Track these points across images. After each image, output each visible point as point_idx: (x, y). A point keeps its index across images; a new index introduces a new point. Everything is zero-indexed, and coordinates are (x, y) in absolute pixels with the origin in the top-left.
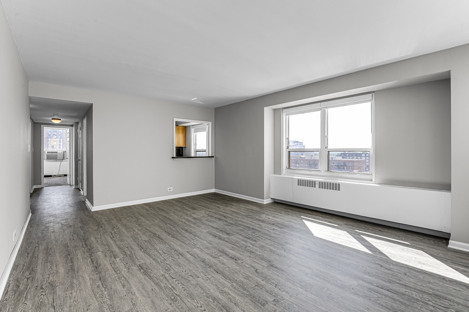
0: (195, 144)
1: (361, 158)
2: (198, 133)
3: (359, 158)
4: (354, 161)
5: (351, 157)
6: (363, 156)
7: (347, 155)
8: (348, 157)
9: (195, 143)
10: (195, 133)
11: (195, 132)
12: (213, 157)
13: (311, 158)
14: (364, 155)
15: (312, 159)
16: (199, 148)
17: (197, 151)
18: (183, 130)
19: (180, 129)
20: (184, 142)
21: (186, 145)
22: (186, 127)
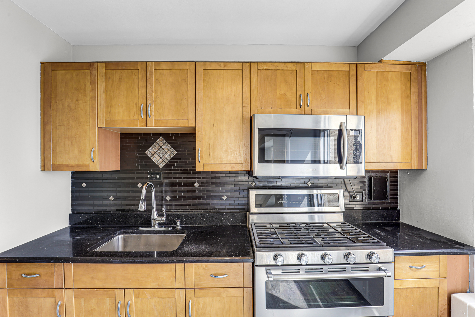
18: (409, 85)
19: (390, 76)
20: (415, 144)
21: (427, 159)
22: (423, 67)
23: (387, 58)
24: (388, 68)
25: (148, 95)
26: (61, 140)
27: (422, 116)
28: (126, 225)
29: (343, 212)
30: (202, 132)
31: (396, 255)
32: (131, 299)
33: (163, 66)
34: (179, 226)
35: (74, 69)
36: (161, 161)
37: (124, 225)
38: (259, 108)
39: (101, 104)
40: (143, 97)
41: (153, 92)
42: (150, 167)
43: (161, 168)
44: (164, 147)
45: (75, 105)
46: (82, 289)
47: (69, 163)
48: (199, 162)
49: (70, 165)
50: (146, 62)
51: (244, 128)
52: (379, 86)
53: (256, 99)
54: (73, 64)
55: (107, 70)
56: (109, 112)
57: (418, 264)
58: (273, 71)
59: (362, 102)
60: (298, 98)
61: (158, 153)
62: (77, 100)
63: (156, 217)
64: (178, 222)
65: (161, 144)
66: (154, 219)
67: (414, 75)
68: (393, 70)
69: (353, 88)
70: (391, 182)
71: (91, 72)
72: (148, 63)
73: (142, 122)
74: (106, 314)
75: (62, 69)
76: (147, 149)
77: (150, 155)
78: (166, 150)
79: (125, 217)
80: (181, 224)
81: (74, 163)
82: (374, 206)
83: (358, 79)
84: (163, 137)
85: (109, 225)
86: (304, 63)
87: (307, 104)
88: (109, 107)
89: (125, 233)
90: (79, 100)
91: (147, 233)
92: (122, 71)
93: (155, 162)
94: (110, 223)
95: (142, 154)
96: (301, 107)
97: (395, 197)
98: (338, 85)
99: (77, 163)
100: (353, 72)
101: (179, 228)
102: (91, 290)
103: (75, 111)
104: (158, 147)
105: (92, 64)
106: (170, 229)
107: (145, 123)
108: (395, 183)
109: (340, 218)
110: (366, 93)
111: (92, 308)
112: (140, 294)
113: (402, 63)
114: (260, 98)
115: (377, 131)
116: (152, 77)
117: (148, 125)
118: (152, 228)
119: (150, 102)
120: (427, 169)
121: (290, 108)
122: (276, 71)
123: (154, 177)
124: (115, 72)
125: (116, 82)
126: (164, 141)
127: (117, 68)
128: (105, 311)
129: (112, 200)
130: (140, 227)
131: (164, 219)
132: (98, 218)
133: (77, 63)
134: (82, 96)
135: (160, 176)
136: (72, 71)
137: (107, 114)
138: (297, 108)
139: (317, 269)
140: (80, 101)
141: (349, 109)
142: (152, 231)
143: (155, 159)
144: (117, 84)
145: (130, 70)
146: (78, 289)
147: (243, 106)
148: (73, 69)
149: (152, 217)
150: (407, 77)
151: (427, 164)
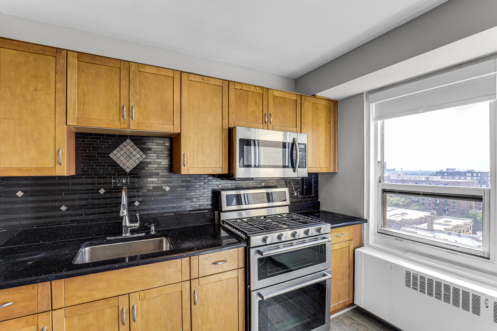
1: (465, 179)
3: (463, 178)
4: (460, 182)
5: (450, 177)
6: (469, 176)
7: (446, 174)
8: (446, 177)
10: (379, 122)
11: (378, 117)
13: (398, 177)
14: (471, 175)
15: (400, 178)
18: (329, 114)
19: (319, 107)
20: (332, 154)
22: (336, 103)
23: (318, 94)
24: (319, 101)
25: (131, 96)
26: (9, 136)
27: (335, 136)
28: (85, 237)
29: (288, 205)
30: (187, 138)
31: (332, 228)
32: (137, 302)
33: (148, 70)
34: (153, 230)
35: (31, 51)
36: (128, 164)
37: (82, 238)
38: (235, 121)
39: (71, 100)
40: (125, 98)
41: (136, 94)
42: (115, 171)
43: (128, 172)
44: (131, 150)
45: (32, 95)
46: (77, 306)
47: (22, 166)
48: (184, 166)
49: (24, 169)
50: (130, 62)
51: (224, 137)
52: (313, 113)
53: (233, 113)
54: (30, 45)
55: (79, 62)
56: (82, 109)
57: (340, 233)
58: (246, 91)
59: (304, 123)
60: (264, 116)
61: (125, 156)
62: (36, 90)
63: (128, 224)
64: (152, 226)
65: (129, 147)
66: (126, 226)
67: (332, 108)
68: (321, 103)
69: (298, 112)
70: (315, 182)
71: (57, 59)
72: (131, 63)
73: (124, 124)
74: (106, 325)
75: (12, 48)
76: (112, 151)
77: (115, 158)
78: (134, 153)
79: (84, 228)
80: (155, 229)
81: (30, 166)
82: (305, 200)
83: (302, 106)
84: (130, 139)
85: (61, 239)
86: (268, 89)
87: (270, 122)
88: (82, 103)
89: (92, 245)
90: (38, 90)
91: (119, 242)
92: (99, 66)
93: (122, 166)
94: (62, 237)
95: (105, 157)
96: (266, 123)
97: (317, 192)
98: (290, 109)
99: (34, 166)
100: (299, 101)
101: (153, 233)
102: (89, 304)
103: (32, 103)
104: (125, 149)
105: (59, 50)
106: (144, 234)
107: (127, 125)
108: (317, 182)
109: (286, 210)
110: (306, 117)
111: (89, 324)
112: (146, 295)
113: (326, 99)
114: (236, 112)
116: (136, 79)
117: (131, 127)
118: (124, 235)
119: (133, 104)
120: (338, 172)
121: (258, 123)
122: (248, 92)
123: (119, 182)
124: (90, 66)
125: (91, 76)
126: (132, 144)
127: (93, 62)
128: (105, 322)
129: (65, 210)
130: (108, 236)
131: (138, 225)
132: (45, 233)
133: (36, 46)
134: (44, 86)
135: (127, 180)
136: (28, 54)
137: (79, 111)
138: (263, 124)
139: (287, 244)
140: (40, 91)
141: (296, 128)
142: (123, 238)
143: (122, 162)
144: (93, 79)
145: (109, 67)
146: (70, 307)
147: (223, 118)
148: (29, 51)
149: (124, 224)
150: (328, 109)
151: (338, 169)
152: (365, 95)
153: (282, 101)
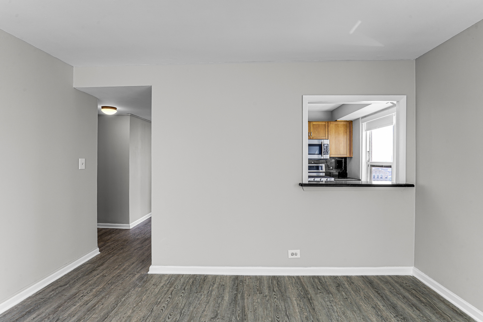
0: (369, 153)
2: (374, 131)
9: (368, 150)
10: (368, 132)
11: (367, 129)
12: (412, 186)
16: (376, 159)
17: (374, 166)
18: (346, 128)
19: (339, 126)
20: (348, 148)
21: (352, 153)
22: (352, 122)
23: (338, 120)
24: (339, 123)
27: (351, 139)
29: (324, 172)
52: (336, 129)
59: (330, 134)
67: (348, 125)
68: (341, 123)
69: (327, 130)
70: (345, 162)
83: (328, 127)
86: (310, 122)
87: (311, 135)
97: (346, 168)
98: (321, 129)
100: (327, 125)
113: (344, 121)
115: (335, 144)
120: (353, 157)
141: (325, 137)
150: (346, 126)
151: (352, 155)
152: (360, 119)
153: (317, 126)
